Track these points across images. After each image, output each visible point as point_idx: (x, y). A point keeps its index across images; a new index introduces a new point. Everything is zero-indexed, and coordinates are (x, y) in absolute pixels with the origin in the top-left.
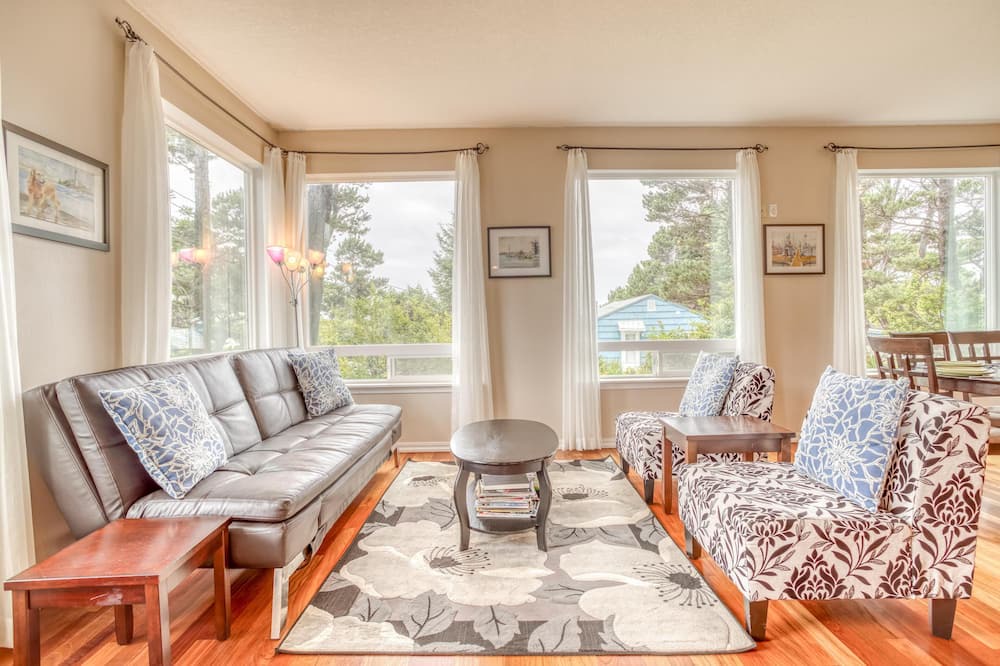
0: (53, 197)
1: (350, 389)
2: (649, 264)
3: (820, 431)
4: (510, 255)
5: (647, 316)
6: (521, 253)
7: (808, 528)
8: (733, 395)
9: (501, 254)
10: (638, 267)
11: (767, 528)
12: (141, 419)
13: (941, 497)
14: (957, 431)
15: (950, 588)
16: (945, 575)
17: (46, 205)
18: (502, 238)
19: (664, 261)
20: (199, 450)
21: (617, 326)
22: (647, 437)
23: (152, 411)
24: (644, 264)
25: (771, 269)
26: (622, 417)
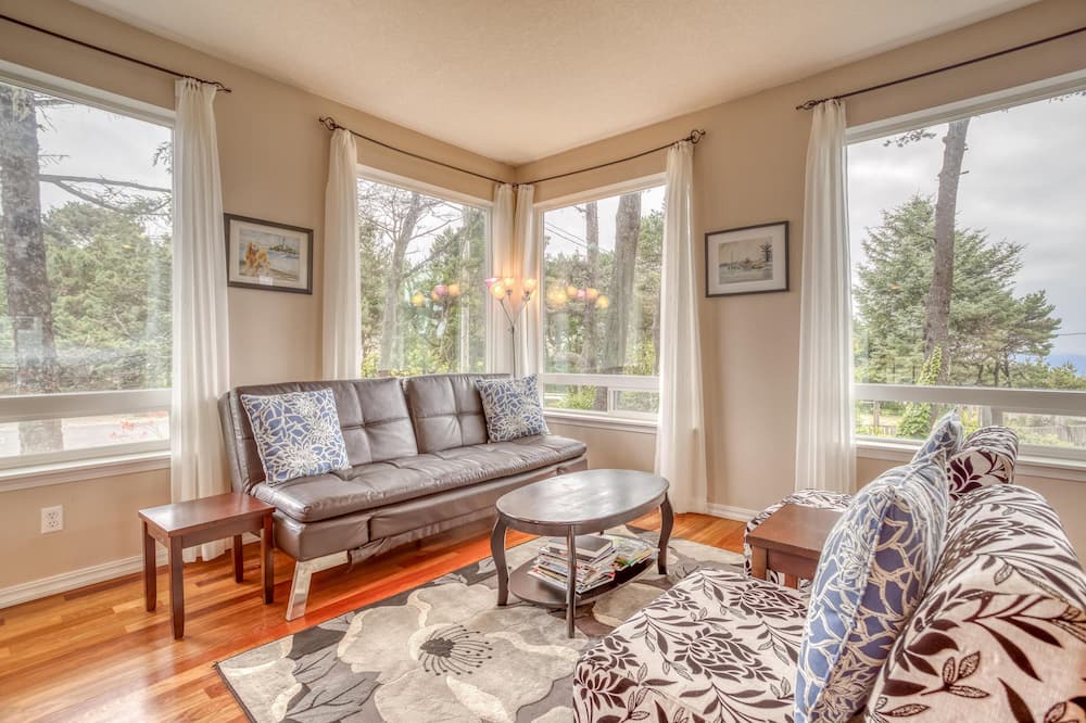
0: (265, 261)
4: (732, 266)
6: (748, 261)
9: (722, 266)
12: (263, 420)
17: (259, 266)
18: (723, 246)
20: (305, 452)
23: (275, 415)
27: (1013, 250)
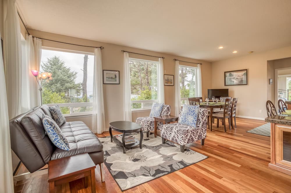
1: (65, 117)
3: (186, 115)
4: (109, 78)
6: (112, 77)
9: (106, 77)
13: (204, 123)
14: (205, 113)
16: (204, 135)
18: (107, 73)
22: (147, 122)
25: (165, 84)
26: (138, 118)
27: (76, 73)
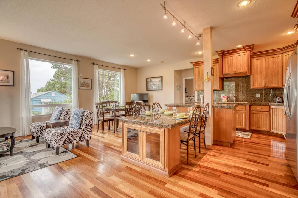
2: (53, 81)
3: (72, 118)
5: (52, 97)
7: (66, 133)
8: (61, 115)
10: (49, 81)
11: (59, 134)
13: (87, 125)
14: (89, 115)
15: (88, 138)
16: (88, 137)
19: (59, 80)
21: (41, 101)
24: (51, 80)
25: (80, 88)
